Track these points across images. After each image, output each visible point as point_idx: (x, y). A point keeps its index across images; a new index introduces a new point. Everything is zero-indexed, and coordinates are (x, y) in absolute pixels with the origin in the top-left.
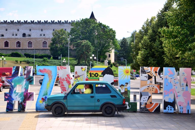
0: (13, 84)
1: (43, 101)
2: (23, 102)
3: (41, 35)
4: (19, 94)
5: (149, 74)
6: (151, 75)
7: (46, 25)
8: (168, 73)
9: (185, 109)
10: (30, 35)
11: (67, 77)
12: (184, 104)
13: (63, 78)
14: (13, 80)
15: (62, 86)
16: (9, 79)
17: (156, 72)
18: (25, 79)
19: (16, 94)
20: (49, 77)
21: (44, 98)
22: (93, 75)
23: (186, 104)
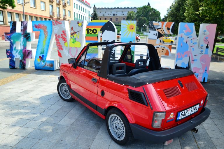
0: (12, 41)
1: (41, 60)
2: (23, 59)
3: (122, 15)
4: (18, 51)
5: (159, 31)
6: (162, 32)
7: (125, 9)
8: (184, 31)
9: (201, 76)
10: (117, 15)
11: (62, 33)
12: (200, 70)
13: (59, 34)
14: (12, 36)
15: (58, 44)
16: (8, 35)
17: (168, 29)
18: (22, 36)
19: (16, 51)
20: (45, 34)
21: (41, 57)
22: (91, 31)
23: (202, 70)
